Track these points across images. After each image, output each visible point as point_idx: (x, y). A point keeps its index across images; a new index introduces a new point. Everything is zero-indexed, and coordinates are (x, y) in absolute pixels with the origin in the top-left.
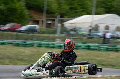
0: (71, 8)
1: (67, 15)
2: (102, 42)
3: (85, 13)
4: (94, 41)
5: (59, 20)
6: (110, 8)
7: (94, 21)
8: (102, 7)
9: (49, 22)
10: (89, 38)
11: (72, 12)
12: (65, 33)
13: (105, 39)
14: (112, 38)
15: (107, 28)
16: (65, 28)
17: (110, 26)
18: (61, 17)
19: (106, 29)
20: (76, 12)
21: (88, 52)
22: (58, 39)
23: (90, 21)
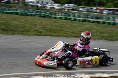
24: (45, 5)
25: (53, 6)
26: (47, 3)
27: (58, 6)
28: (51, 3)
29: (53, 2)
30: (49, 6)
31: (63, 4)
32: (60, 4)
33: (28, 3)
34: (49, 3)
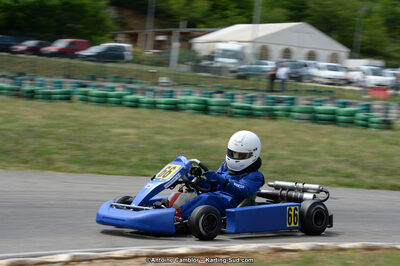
0: (214, 8)
1: (203, 23)
3: (244, 20)
4: (249, 85)
5: (182, 33)
6: (300, 10)
7: (258, 38)
8: (283, 6)
9: (161, 38)
10: (239, 77)
11: (216, 16)
12: (190, 63)
14: (291, 78)
15: (287, 53)
16: (194, 51)
17: (294, 49)
18: (188, 27)
19: (284, 58)
20: (225, 17)
22: (164, 80)
24: (306, 66)
25: (348, 70)
26: (312, 56)
27: (375, 73)
28: (334, 58)
29: (342, 50)
30: (322, 72)
31: (395, 62)
32: (379, 63)
33: (211, 58)
34: (323, 54)
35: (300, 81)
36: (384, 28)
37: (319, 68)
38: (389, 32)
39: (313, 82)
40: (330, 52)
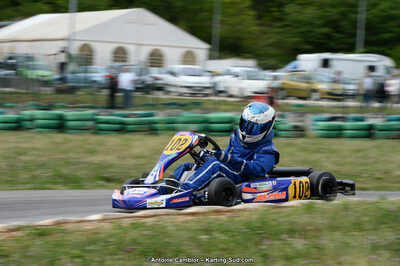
2: (104, 104)
4: (77, 102)
7: (74, 34)
10: (59, 91)
13: (118, 94)
15: (120, 54)
17: (131, 49)
19: (116, 61)
21: (59, 137)
23: (63, 34)
35: (147, 93)
36: (252, 13)
37: (173, 74)
38: (259, 17)
39: (168, 92)
40: (183, 51)
